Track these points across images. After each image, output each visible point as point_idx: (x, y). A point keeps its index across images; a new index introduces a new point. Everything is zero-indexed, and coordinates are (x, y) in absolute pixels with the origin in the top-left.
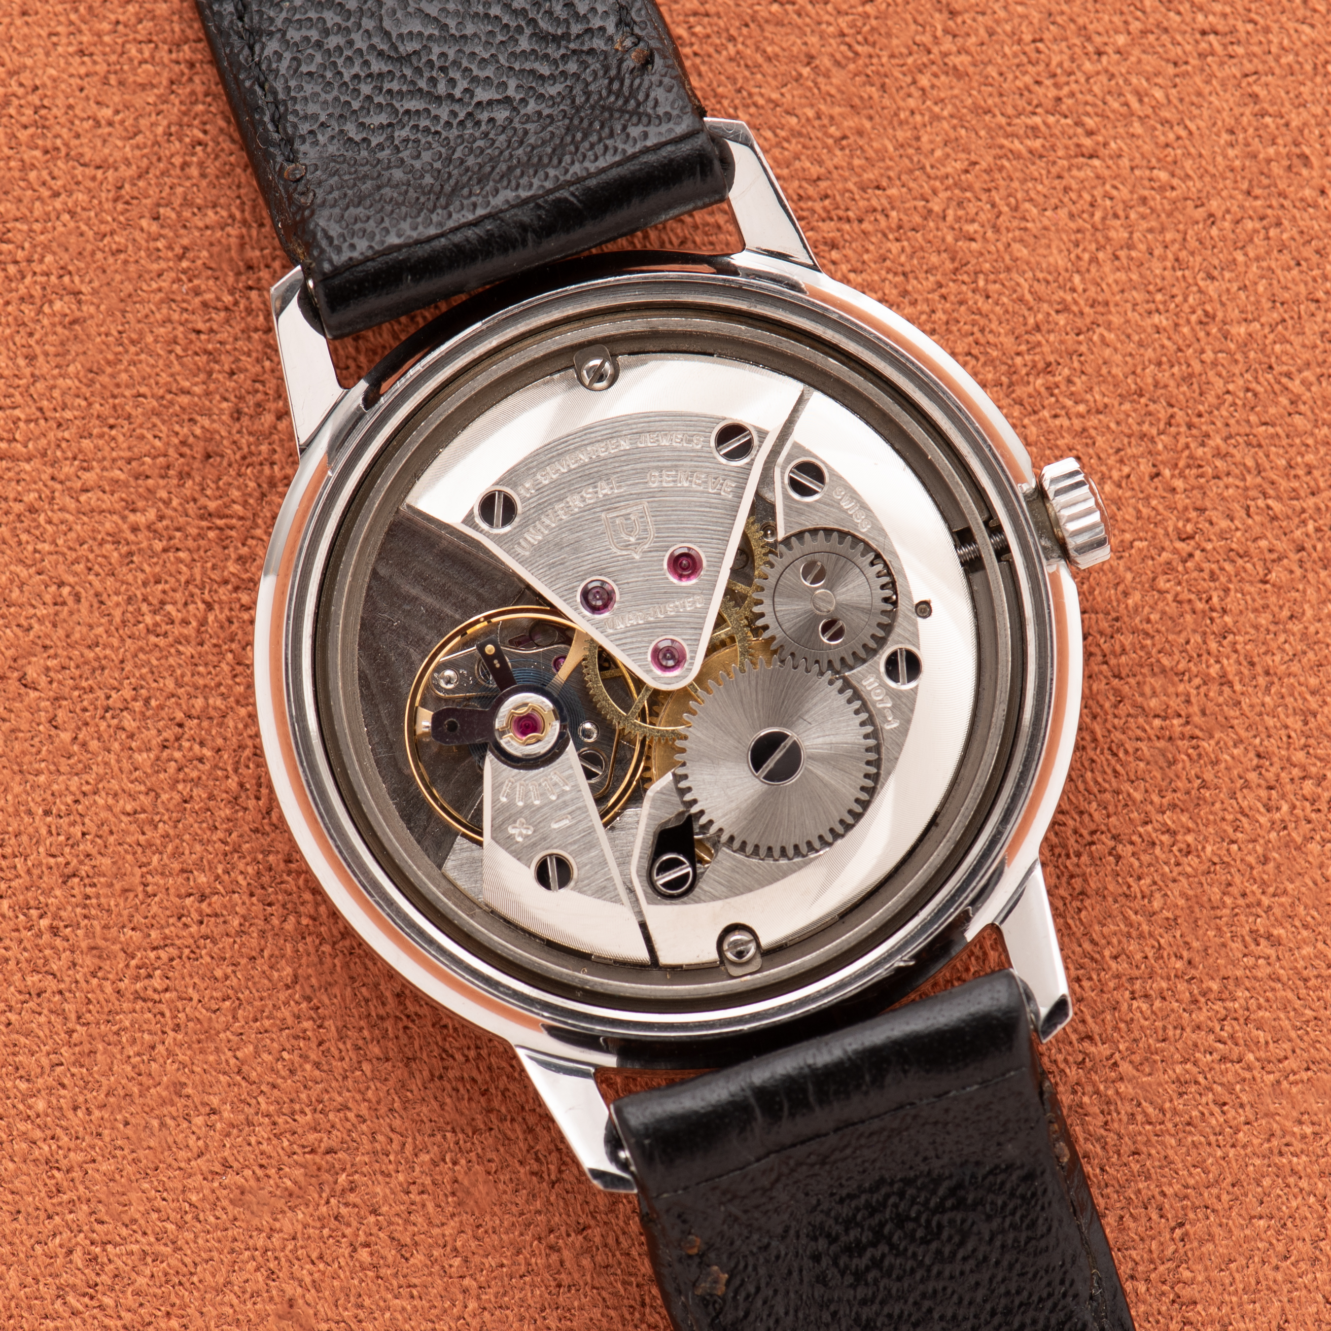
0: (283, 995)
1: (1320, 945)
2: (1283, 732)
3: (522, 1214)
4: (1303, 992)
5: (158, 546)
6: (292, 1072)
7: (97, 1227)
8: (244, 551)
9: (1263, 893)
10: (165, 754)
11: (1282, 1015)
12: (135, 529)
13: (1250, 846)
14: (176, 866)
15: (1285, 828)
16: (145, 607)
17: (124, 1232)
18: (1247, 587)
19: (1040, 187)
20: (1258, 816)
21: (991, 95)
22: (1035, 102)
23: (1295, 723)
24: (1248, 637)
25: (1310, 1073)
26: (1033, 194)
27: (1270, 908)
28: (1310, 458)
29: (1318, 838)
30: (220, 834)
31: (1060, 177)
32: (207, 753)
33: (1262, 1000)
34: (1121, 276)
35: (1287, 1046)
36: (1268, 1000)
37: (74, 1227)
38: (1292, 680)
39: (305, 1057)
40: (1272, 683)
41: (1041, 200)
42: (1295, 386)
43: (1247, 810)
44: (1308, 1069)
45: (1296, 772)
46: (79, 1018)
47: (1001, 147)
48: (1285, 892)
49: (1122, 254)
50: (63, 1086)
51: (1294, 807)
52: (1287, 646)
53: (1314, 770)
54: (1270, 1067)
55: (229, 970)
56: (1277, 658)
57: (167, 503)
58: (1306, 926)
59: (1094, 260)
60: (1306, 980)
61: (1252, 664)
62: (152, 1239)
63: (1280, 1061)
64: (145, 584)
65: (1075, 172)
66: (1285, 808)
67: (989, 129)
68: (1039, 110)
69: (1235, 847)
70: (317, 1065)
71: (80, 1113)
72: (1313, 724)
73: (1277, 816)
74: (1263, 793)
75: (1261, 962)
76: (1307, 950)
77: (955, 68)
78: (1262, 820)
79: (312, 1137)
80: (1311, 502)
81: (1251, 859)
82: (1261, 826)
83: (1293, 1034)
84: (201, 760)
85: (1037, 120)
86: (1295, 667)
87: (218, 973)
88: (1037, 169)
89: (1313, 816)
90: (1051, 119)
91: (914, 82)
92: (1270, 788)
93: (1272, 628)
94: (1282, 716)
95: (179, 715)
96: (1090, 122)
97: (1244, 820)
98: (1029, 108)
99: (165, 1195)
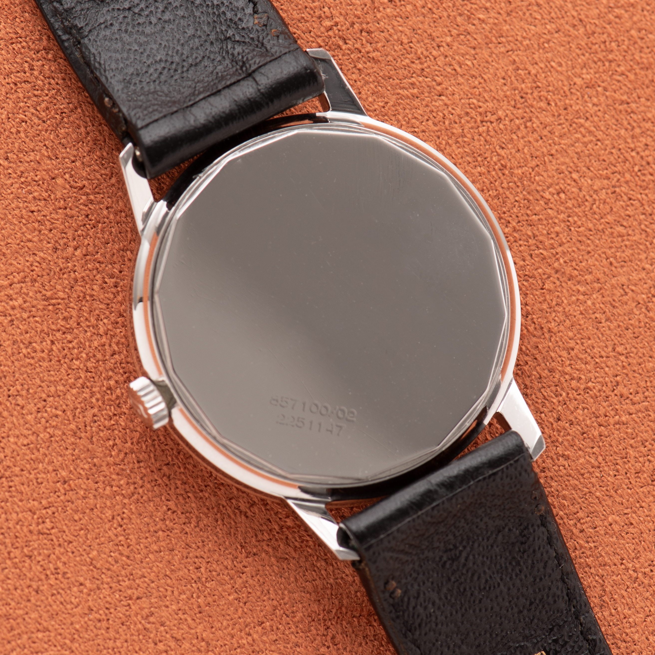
0: (107, 526)
1: (587, 457)
2: (559, 359)
3: (232, 619)
4: (582, 480)
5: (25, 315)
6: (117, 562)
7: (33, 645)
8: (66, 314)
9: (559, 435)
10: (39, 415)
11: (574, 492)
12: (13, 308)
13: (550, 414)
14: (50, 468)
15: (565, 404)
16: (22, 346)
17: (46, 646)
18: (535, 292)
19: (419, 111)
20: (552, 399)
21: (391, 70)
22: (412, 72)
23: (564, 354)
24: (538, 316)
25: (589, 518)
26: (416, 115)
27: (562, 442)
28: (557, 229)
29: (580, 407)
30: (69, 451)
31: (427, 106)
32: (59, 413)
33: (564, 486)
34: (461, 150)
35: (577, 506)
36: (566, 486)
37: (21, 646)
38: (561, 334)
39: (121, 554)
40: (551, 336)
41: (420, 117)
42: (547, 195)
43: (547, 397)
44: (588, 517)
45: (567, 377)
46: (12, 545)
47: (398, 94)
48: (569, 434)
49: (460, 140)
50: (9, 579)
51: (568, 394)
52: (556, 318)
53: (575, 375)
54: (571, 517)
55: (81, 516)
56: (553, 324)
57: (27, 294)
58: (580, 449)
59: (447, 143)
60: (583, 475)
61: (542, 328)
62: (59, 648)
63: (575, 514)
64: (21, 334)
65: (434, 103)
66: (564, 394)
67: (392, 85)
68: (414, 75)
69: (543, 415)
70: (128, 557)
71: (19, 591)
72: (572, 353)
73: (561, 399)
74: (553, 388)
75: (561, 468)
76: (582, 460)
77: (373, 59)
78: (555, 401)
79: (129, 592)
80: (559, 249)
81: (551, 420)
82: (554, 403)
83: (580, 501)
84: (57, 416)
85: (413, 79)
86: (562, 328)
87: (76, 517)
88: (416, 103)
89: (578, 397)
90: (421, 79)
91: (355, 66)
92: (556, 386)
93: (548, 310)
94: (558, 351)
95: (44, 396)
96: (438, 79)
97: (546, 402)
98: (409, 75)
99: (63, 626)
